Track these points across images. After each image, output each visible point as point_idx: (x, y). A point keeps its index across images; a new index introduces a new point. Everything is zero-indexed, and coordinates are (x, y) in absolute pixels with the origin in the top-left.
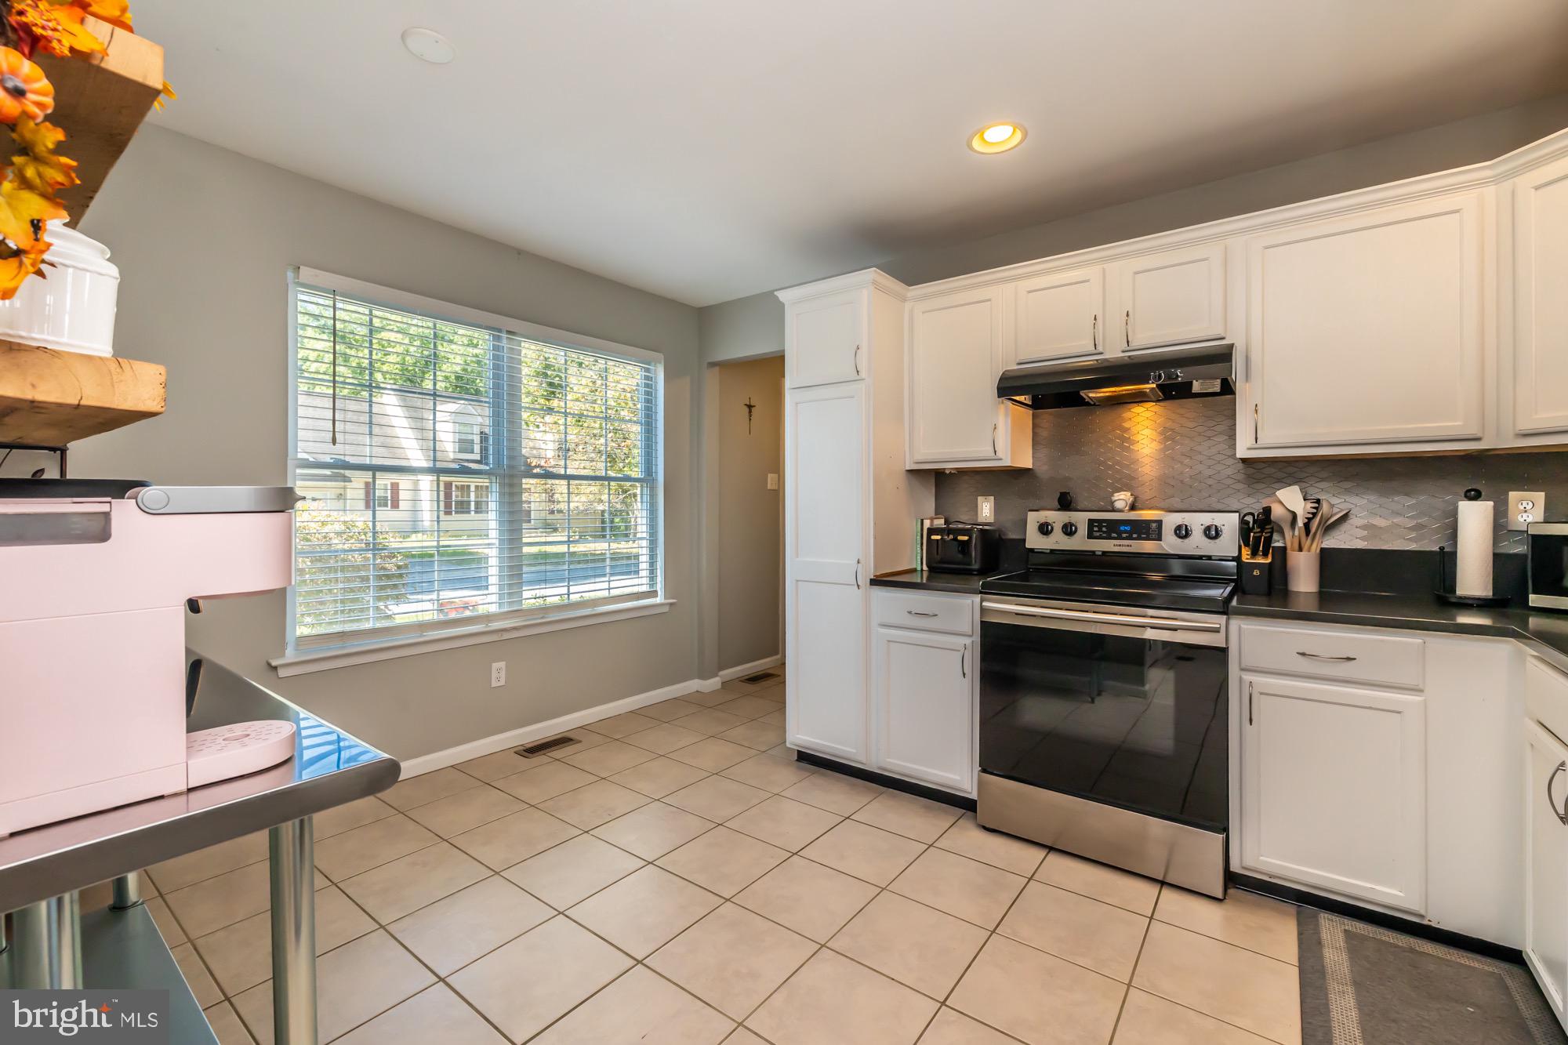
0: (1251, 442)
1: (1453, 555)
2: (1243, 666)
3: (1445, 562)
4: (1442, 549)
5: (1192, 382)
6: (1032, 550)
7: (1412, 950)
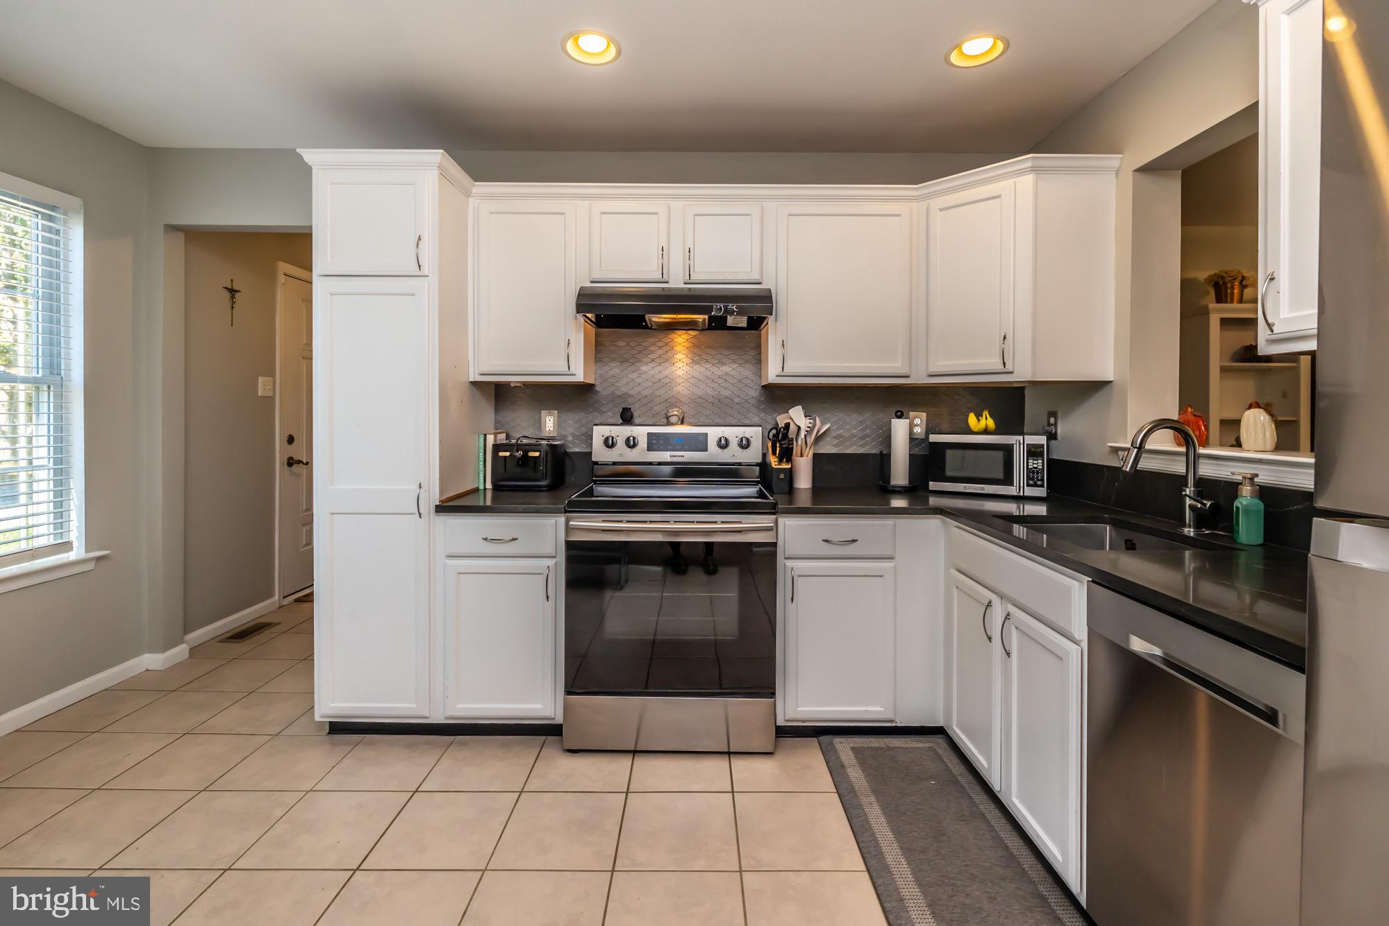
0: (779, 371)
1: (889, 456)
2: (787, 555)
3: (884, 460)
4: (881, 453)
5: (726, 317)
6: (596, 463)
7: (889, 749)
